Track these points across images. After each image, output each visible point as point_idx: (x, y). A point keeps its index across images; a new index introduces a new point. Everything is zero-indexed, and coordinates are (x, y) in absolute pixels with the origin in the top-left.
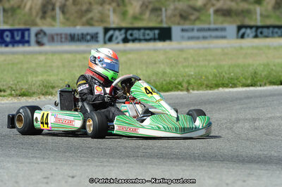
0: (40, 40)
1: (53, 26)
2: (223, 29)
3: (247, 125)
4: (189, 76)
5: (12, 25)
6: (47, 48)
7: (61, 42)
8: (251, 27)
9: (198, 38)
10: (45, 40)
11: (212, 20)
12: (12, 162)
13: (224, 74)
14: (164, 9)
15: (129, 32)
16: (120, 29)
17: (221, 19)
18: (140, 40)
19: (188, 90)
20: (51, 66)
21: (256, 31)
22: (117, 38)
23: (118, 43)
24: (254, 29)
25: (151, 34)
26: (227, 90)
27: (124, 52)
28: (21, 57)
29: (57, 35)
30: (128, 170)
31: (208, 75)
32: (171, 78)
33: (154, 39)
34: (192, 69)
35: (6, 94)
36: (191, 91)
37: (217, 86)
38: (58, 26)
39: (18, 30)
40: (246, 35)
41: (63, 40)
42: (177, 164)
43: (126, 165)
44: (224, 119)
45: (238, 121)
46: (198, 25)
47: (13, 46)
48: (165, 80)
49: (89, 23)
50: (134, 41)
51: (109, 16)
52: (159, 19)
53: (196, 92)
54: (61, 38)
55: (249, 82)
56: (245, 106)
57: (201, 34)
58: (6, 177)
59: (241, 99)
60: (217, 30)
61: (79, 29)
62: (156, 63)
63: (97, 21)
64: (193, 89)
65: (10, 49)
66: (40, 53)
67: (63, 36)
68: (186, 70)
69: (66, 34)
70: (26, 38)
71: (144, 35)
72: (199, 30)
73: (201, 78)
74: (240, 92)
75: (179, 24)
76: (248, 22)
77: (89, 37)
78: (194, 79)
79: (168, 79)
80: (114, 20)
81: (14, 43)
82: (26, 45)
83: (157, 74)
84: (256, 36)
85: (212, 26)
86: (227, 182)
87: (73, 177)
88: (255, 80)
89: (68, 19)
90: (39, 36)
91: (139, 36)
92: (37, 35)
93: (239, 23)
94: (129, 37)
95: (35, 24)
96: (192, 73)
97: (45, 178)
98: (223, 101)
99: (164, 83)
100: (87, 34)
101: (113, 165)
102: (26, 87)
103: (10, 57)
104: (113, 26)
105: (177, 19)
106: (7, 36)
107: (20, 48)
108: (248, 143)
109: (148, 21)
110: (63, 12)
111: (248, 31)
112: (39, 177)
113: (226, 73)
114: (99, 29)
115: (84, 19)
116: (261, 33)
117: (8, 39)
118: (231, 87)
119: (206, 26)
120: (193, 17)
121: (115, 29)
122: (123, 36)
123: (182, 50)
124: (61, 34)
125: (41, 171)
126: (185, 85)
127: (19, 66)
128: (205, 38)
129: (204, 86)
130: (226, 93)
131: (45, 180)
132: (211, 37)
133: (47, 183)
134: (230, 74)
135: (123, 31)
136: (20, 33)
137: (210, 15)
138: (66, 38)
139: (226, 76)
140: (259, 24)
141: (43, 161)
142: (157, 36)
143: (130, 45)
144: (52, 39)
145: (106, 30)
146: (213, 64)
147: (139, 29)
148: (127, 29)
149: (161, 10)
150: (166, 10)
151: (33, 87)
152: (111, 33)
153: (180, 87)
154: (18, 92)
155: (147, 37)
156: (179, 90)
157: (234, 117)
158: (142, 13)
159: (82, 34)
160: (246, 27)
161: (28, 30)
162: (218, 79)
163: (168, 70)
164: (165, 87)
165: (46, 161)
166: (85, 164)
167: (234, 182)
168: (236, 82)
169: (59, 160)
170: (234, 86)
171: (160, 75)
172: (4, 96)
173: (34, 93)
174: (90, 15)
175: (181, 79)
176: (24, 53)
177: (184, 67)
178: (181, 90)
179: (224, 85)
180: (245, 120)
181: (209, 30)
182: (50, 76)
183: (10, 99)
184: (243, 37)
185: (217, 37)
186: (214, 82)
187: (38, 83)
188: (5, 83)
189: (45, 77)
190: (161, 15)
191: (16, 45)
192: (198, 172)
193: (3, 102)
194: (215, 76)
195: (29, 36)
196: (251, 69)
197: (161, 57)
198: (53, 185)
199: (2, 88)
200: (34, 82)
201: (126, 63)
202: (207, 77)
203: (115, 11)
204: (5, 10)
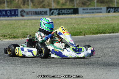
0: (22, 14)
1: (28, 8)
2: (101, 9)
3: (109, 50)
4: (85, 29)
5: (10, 8)
6: (25, 18)
7: (32, 15)
8: (112, 8)
9: (90, 13)
10: (24, 14)
11: (96, 5)
12: (9, 66)
15: (61, 10)
16: (56, 9)
17: (99, 4)
18: (65, 14)
19: (85, 35)
20: (27, 25)
21: (115, 9)
22: (55, 13)
23: (56, 15)
24: (114, 9)
25: (70, 11)
26: (101, 35)
27: (58, 19)
28: (14, 22)
29: (30, 12)
31: (93, 28)
32: (77, 30)
33: (71, 13)
34: (87, 26)
35: (7, 37)
36: (86, 35)
37: (97, 33)
38: (30, 8)
39: (13, 10)
40: (110, 11)
41: (32, 14)
42: (78, 67)
43: (57, 67)
44: (99, 47)
45: (105, 48)
46: (90, 7)
47: (11, 17)
48: (75, 31)
49: (43, 7)
50: (62, 14)
51: (51, 4)
52: (73, 5)
53: (88, 36)
55: (111, 31)
56: (109, 42)
57: (91, 11)
58: (6, 73)
59: (107, 39)
60: (98, 9)
61: (39, 9)
62: (71, 23)
63: (47, 6)
64: (87, 35)
66: (22, 20)
67: (32, 12)
68: (84, 26)
69: (33, 12)
70: (17, 13)
71: (67, 11)
72: (90, 9)
73: (90, 30)
74: (107, 36)
75: (82, 7)
76: (111, 6)
77: (43, 13)
78: (87, 30)
79: (76, 31)
80: (54, 6)
82: (17, 16)
83: (72, 28)
84: (115, 12)
85: (96, 7)
86: (99, 74)
87: (34, 73)
88: (114, 30)
89: (34, 5)
90: (22, 13)
91: (65, 12)
92: (21, 12)
93: (107, 6)
95: (20, 8)
96: (87, 28)
98: (100, 39)
99: (74, 32)
100: (43, 11)
101: (51, 67)
102: (16, 34)
103: (10, 22)
104: (53, 8)
105: (81, 5)
107: (14, 18)
108: (109, 57)
109: (69, 6)
110: (32, 2)
111: (111, 9)
112: (19, 73)
113: (101, 28)
114: (48, 9)
115: (41, 5)
116: (117, 10)
117: (9, 14)
118: (104, 34)
119: (93, 8)
120: (88, 4)
121: (54, 9)
122: (58, 12)
123: (82, 18)
124: (31, 12)
125: (21, 70)
126: (83, 33)
127: (13, 25)
128: (93, 13)
129: (92, 33)
130: (101, 36)
131: (22, 74)
132: (95, 12)
133: (23, 75)
134: (103, 28)
137: (95, 3)
138: (33, 13)
139: (101, 29)
140: (116, 6)
143: (61, 16)
144: (28, 14)
145: (51, 10)
146: (96, 24)
147: (64, 9)
148: (59, 9)
149: (74, 1)
150: (76, 1)
151: (19, 35)
153: (81, 34)
154: (12, 37)
155: (68, 13)
156: (81, 35)
157: (104, 46)
158: (66, 2)
159: (40, 12)
161: (17, 10)
162: (98, 30)
163: (76, 27)
164: (75, 34)
165: (23, 66)
166: (39, 67)
167: (102, 74)
168: (105, 31)
170: (105, 33)
171: (73, 29)
172: (6, 38)
173: (19, 37)
174: (44, 3)
175: (82, 31)
176: (15, 20)
178: (82, 35)
179: (100, 33)
180: (109, 48)
181: (95, 9)
182: (26, 29)
183: (9, 40)
184: (109, 12)
185: (98, 12)
186: (96, 32)
187: (21, 32)
188: (6, 33)
189: (24, 30)
190: (74, 3)
191: (12, 16)
192: (87, 70)
193: (6, 41)
194: (96, 29)
195: (18, 13)
196: (112, 26)
197: (74, 21)
198: (25, 76)
199: (5, 35)
200: (19, 32)
201: (58, 24)
202: (93, 30)
203: (54, 2)
204: (7, 2)
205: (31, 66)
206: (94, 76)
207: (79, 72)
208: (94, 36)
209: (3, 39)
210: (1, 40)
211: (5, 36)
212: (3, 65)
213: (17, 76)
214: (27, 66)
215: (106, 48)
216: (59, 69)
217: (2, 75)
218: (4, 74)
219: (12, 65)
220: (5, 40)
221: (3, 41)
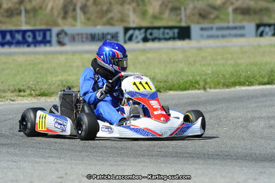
0: (61, 40)
1: (74, 26)
2: (243, 28)
3: (262, 124)
4: (206, 75)
6: (67, 48)
7: (82, 41)
8: (269, 25)
9: (217, 37)
10: (66, 40)
11: (232, 19)
12: (29, 162)
13: (241, 72)
14: (183, 9)
15: (149, 31)
16: (140, 29)
17: (240, 17)
18: (160, 39)
19: (205, 89)
20: (71, 66)
22: (137, 37)
23: (138, 42)
24: (273, 28)
25: (170, 33)
26: (244, 88)
27: (144, 51)
28: (42, 57)
29: (78, 35)
30: (141, 169)
31: (224, 73)
32: (188, 76)
33: (173, 38)
34: (210, 68)
35: (26, 94)
36: (208, 90)
37: (234, 84)
38: (79, 26)
39: (39, 31)
40: (264, 34)
41: (84, 39)
42: (190, 162)
43: (140, 164)
44: (239, 117)
45: (253, 119)
46: (218, 24)
47: (35, 46)
48: (182, 79)
49: (110, 23)
50: (153, 40)
51: (128, 16)
53: (213, 90)
54: (82, 38)
55: (266, 80)
56: (261, 104)
57: (220, 33)
58: (22, 177)
59: (257, 97)
60: (235, 28)
61: (100, 29)
62: (174, 62)
63: (118, 21)
64: (210, 88)
65: (32, 49)
66: (61, 53)
67: (84, 36)
68: (204, 69)
69: (87, 34)
70: (48, 38)
71: (163, 34)
72: (219, 29)
73: (218, 76)
74: (256, 90)
75: (198, 23)
76: (266, 20)
77: (109, 37)
78: (210, 77)
79: (185, 78)
80: (134, 20)
81: (36, 43)
82: (48, 45)
83: (175, 73)
85: (231, 24)
86: (239, 180)
88: (272, 78)
89: (88, 19)
90: (61, 36)
91: (159, 34)
92: (58, 35)
93: (258, 22)
94: (149, 36)
95: (56, 25)
96: (210, 72)
97: (60, 178)
98: (240, 99)
99: (181, 81)
100: (108, 34)
101: (127, 164)
102: (46, 87)
103: (32, 57)
104: (132, 25)
105: (196, 18)
106: (29, 36)
107: (41, 49)
108: (262, 141)
109: (168, 20)
110: (85, 12)
111: (267, 29)
112: (53, 177)
113: (243, 71)
114: (119, 29)
115: (105, 20)
117: (30, 40)
118: (248, 85)
119: (225, 25)
120: (212, 16)
121: (134, 29)
122: (143, 35)
123: (200, 49)
124: (82, 34)
125: (56, 170)
126: (202, 83)
127: (40, 66)
128: (223, 36)
129: (221, 84)
130: (242, 91)
131: (59, 180)
132: (230, 35)
134: (246, 72)
135: (143, 31)
136: (42, 33)
137: (228, 14)
138: (87, 38)
139: (244, 74)
141: (59, 161)
142: (176, 35)
143: (150, 45)
144: (73, 39)
145: (126, 30)
146: (232, 62)
147: (158, 28)
148: (147, 29)
149: (180, 9)
150: (185, 9)
151: (53, 87)
152: (130, 32)
153: (197, 86)
154: (38, 92)
155: (167, 36)
156: (196, 88)
157: (249, 115)
158: (161, 13)
159: (103, 34)
160: (265, 25)
161: (50, 30)
162: (235, 77)
163: (186, 70)
164: (182, 86)
165: (62, 160)
166: (100, 163)
167: (245, 181)
168: (252, 80)
169: (74, 160)
170: (251, 84)
171: (178, 74)
172: (24, 96)
173: (53, 93)
174: (110, 15)
175: (198, 78)
176: (45, 53)
177: (201, 65)
178: (199, 89)
179: (241, 84)
180: (261, 118)
181: (228, 28)
182: (69, 75)
183: (29, 99)
184: (261, 35)
185: (236, 36)
186: (232, 80)
187: (58, 83)
188: (25, 83)
189: (65, 77)
190: (180, 14)
191: (38, 45)
192: (210, 170)
193: (22, 102)
194: (232, 74)
195: (51, 36)
196: (268, 68)
197: (180, 56)
199: (22, 88)
200: (54, 82)
201: (144, 62)
202: (224, 76)
203: (134, 11)
204: (27, 12)
205: (80, 162)
208: (227, 90)
209: (15, 98)
210: (13, 101)
211: (20, 91)
212: (16, 158)
215: (255, 118)
219: (37, 160)
220: (22, 100)
221: (16, 102)
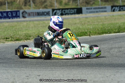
0: (24, 15)
1: (30, 9)
2: (105, 8)
3: (116, 50)
4: (90, 29)
5: (11, 9)
6: (27, 19)
7: (34, 16)
8: (117, 6)
9: (94, 12)
10: (26, 15)
11: (100, 4)
12: (13, 70)
15: (63, 11)
16: (59, 9)
17: (104, 3)
18: (68, 14)
19: (90, 35)
20: (29, 27)
21: (120, 8)
25: (73, 11)
26: (107, 35)
29: (32, 13)
30: (63, 72)
31: (98, 28)
33: (74, 13)
34: (92, 26)
36: (91, 36)
37: (103, 33)
38: (32, 9)
39: (14, 11)
42: (85, 68)
44: (106, 48)
45: (111, 49)
46: (94, 6)
47: (12, 19)
48: (79, 31)
49: (45, 7)
50: (65, 14)
51: (54, 4)
53: (93, 36)
55: (117, 31)
56: (115, 41)
57: (95, 10)
58: (10, 77)
59: (114, 39)
60: (102, 8)
61: (41, 10)
62: (75, 24)
63: (49, 6)
64: (92, 35)
66: (24, 21)
67: (34, 13)
69: (36, 12)
70: (18, 15)
71: (70, 11)
73: (95, 30)
74: (113, 35)
75: (85, 6)
76: (116, 4)
77: (46, 14)
78: (92, 30)
79: (81, 31)
80: (57, 6)
81: (13, 17)
82: (18, 18)
83: (76, 29)
84: (120, 10)
85: (100, 7)
86: (107, 76)
87: (39, 76)
88: (120, 30)
89: (36, 6)
91: (68, 12)
92: (22, 13)
93: (112, 5)
95: (22, 9)
96: (92, 28)
98: (105, 40)
100: (45, 12)
101: (57, 70)
102: (18, 36)
103: (11, 24)
105: (84, 4)
106: (10, 14)
107: (15, 20)
108: (117, 58)
109: (72, 5)
110: (34, 3)
111: (116, 8)
112: (24, 76)
113: (106, 27)
114: (50, 10)
115: (43, 6)
116: (122, 9)
117: (10, 16)
118: (109, 33)
119: (97, 7)
120: (91, 3)
121: (57, 10)
123: (87, 18)
125: (25, 73)
126: (88, 33)
127: (15, 27)
128: (97, 12)
129: (97, 33)
130: (107, 36)
131: (27, 78)
132: (100, 11)
133: (28, 79)
136: (15, 13)
138: (36, 14)
139: (107, 29)
140: (121, 5)
142: (76, 12)
143: (64, 16)
144: (29, 15)
145: (53, 10)
146: (101, 23)
147: (67, 9)
148: (62, 9)
150: (79, 0)
151: (21, 37)
152: (55, 11)
153: (86, 34)
154: (15, 39)
155: (71, 13)
156: (86, 35)
157: (110, 47)
158: (69, 2)
159: (43, 12)
160: (115, 6)
161: (19, 11)
163: (81, 27)
164: (80, 34)
165: (27, 69)
166: (44, 70)
167: (110, 76)
168: (111, 31)
170: (110, 33)
172: (9, 41)
173: (22, 39)
174: (45, 4)
175: (86, 31)
176: (17, 22)
177: (88, 25)
178: (87, 36)
179: (106, 33)
180: (115, 48)
181: (99, 8)
182: (29, 31)
183: (11, 42)
184: (114, 11)
185: (102, 11)
186: (102, 31)
187: (23, 34)
188: (8, 35)
189: (27, 32)
190: (77, 2)
192: (94, 72)
193: (8, 43)
194: (102, 29)
196: (118, 25)
197: (78, 21)
198: (30, 80)
199: (7, 37)
200: (22, 34)
202: (98, 29)
203: (56, 1)
204: (8, 3)
205: (36, 69)
206: (102, 78)
207: (87, 74)
208: (100, 36)
210: (4, 43)
211: (7, 39)
212: (7, 68)
213: (22, 79)
214: (32, 69)
215: (113, 48)
216: (65, 71)
217: (6, 79)
218: (8, 78)
219: (16, 69)
221: (5, 44)
